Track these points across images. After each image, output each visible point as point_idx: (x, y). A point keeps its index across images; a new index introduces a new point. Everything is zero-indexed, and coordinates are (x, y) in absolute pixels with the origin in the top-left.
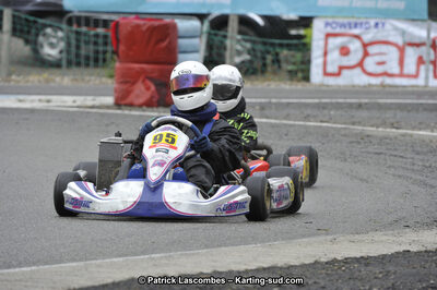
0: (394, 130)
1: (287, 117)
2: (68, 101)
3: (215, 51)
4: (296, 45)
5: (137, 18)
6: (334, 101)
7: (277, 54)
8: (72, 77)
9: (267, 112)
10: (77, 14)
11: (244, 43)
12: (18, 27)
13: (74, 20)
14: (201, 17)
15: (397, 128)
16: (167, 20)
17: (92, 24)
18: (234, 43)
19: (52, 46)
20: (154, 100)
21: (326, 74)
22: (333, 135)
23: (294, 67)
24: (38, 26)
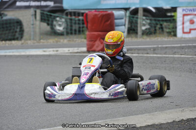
1: (165, 53)
2: (66, 50)
3: (133, 24)
4: (170, 20)
5: (96, 11)
6: (187, 45)
7: (161, 25)
8: (68, 39)
9: (156, 52)
10: (70, 11)
11: (146, 20)
12: (43, 18)
13: (69, 13)
14: (126, 9)
16: (109, 11)
17: (77, 15)
18: (141, 20)
19: (60, 25)
21: (184, 33)
22: (186, 61)
23: (170, 30)
24: (52, 17)
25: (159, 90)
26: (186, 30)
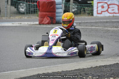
0: (116, 29)
1: (86, 26)
2: (26, 23)
3: (67, 8)
4: (89, 6)
6: (100, 21)
7: (84, 9)
8: (27, 17)
9: (81, 25)
11: (75, 6)
12: (12, 3)
13: (28, 1)
15: (117, 28)
17: (33, 2)
18: (72, 6)
19: (22, 8)
20: (50, 22)
21: (98, 13)
22: (99, 31)
23: (89, 12)
24: (18, 3)
25: (97, 51)
26: (99, 12)
